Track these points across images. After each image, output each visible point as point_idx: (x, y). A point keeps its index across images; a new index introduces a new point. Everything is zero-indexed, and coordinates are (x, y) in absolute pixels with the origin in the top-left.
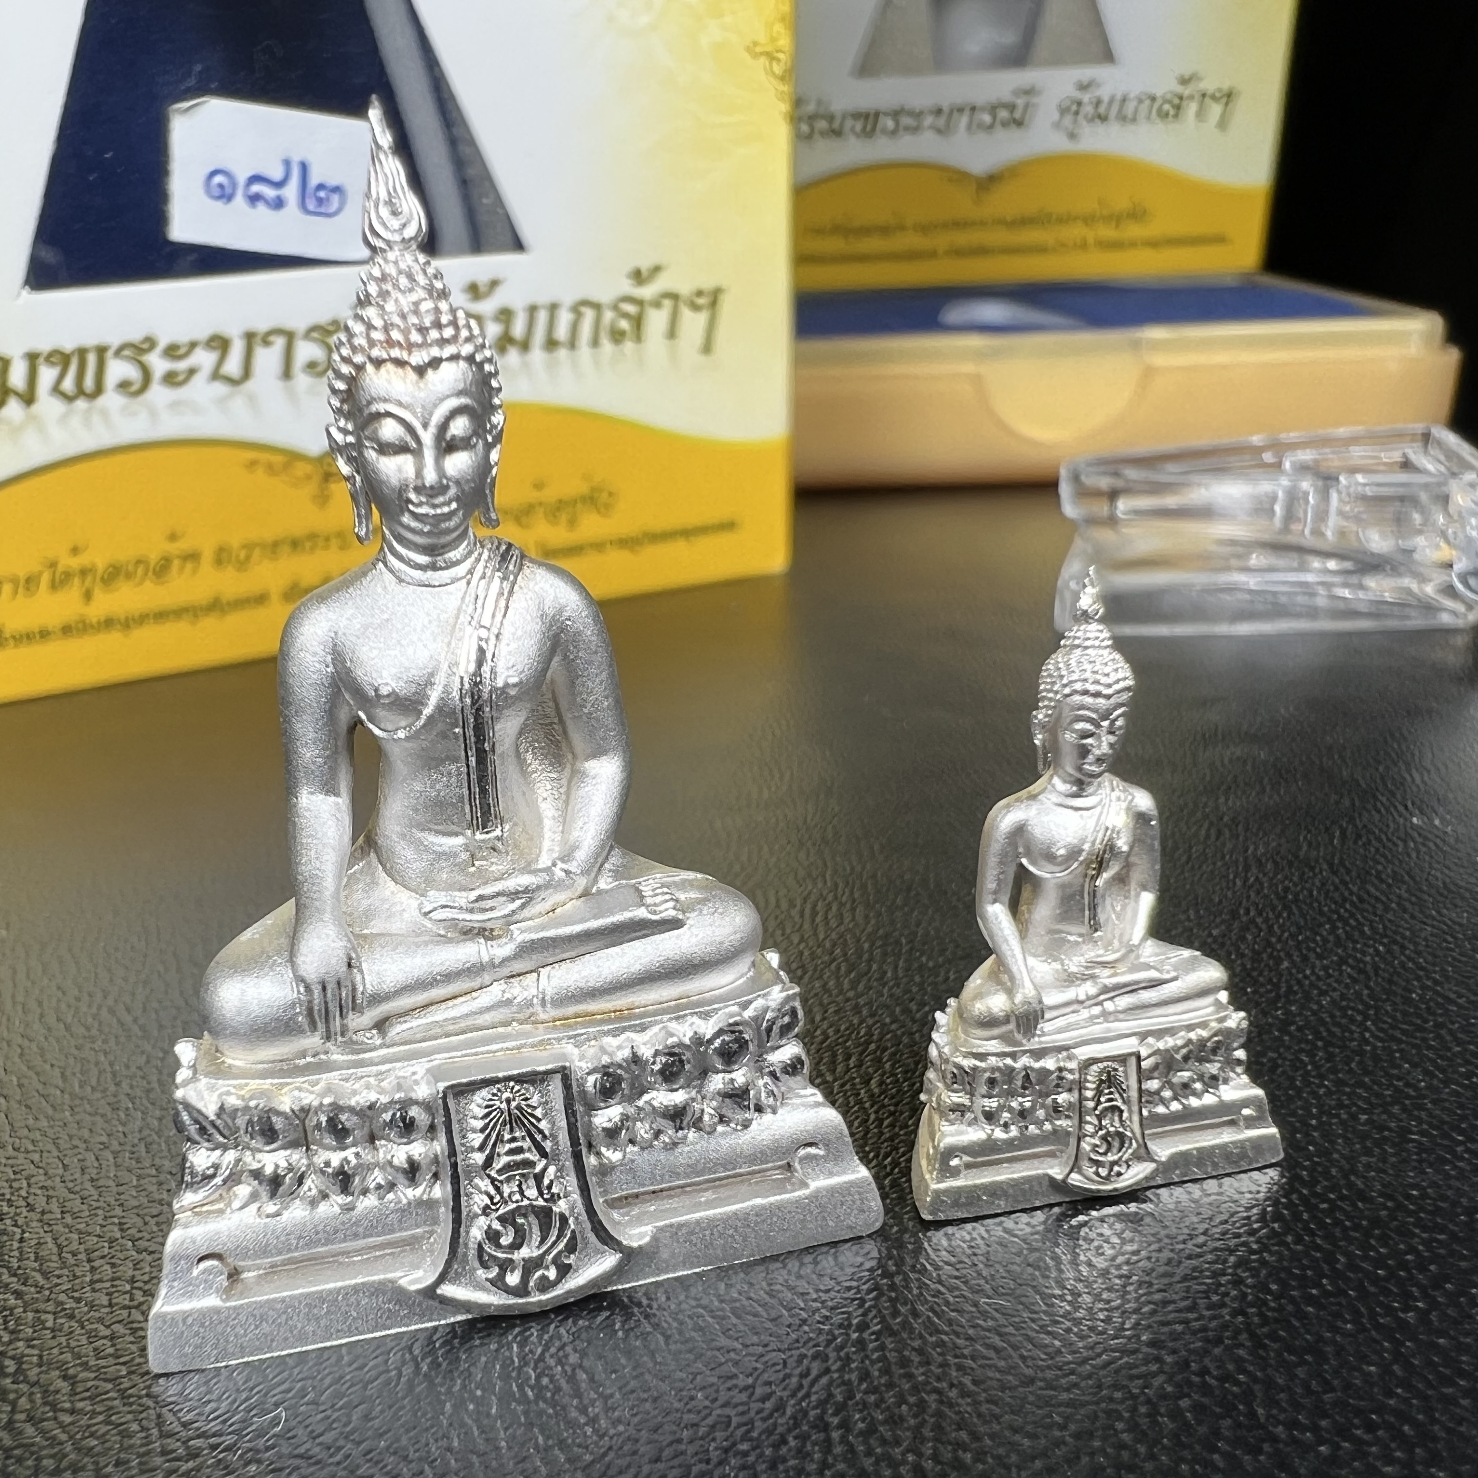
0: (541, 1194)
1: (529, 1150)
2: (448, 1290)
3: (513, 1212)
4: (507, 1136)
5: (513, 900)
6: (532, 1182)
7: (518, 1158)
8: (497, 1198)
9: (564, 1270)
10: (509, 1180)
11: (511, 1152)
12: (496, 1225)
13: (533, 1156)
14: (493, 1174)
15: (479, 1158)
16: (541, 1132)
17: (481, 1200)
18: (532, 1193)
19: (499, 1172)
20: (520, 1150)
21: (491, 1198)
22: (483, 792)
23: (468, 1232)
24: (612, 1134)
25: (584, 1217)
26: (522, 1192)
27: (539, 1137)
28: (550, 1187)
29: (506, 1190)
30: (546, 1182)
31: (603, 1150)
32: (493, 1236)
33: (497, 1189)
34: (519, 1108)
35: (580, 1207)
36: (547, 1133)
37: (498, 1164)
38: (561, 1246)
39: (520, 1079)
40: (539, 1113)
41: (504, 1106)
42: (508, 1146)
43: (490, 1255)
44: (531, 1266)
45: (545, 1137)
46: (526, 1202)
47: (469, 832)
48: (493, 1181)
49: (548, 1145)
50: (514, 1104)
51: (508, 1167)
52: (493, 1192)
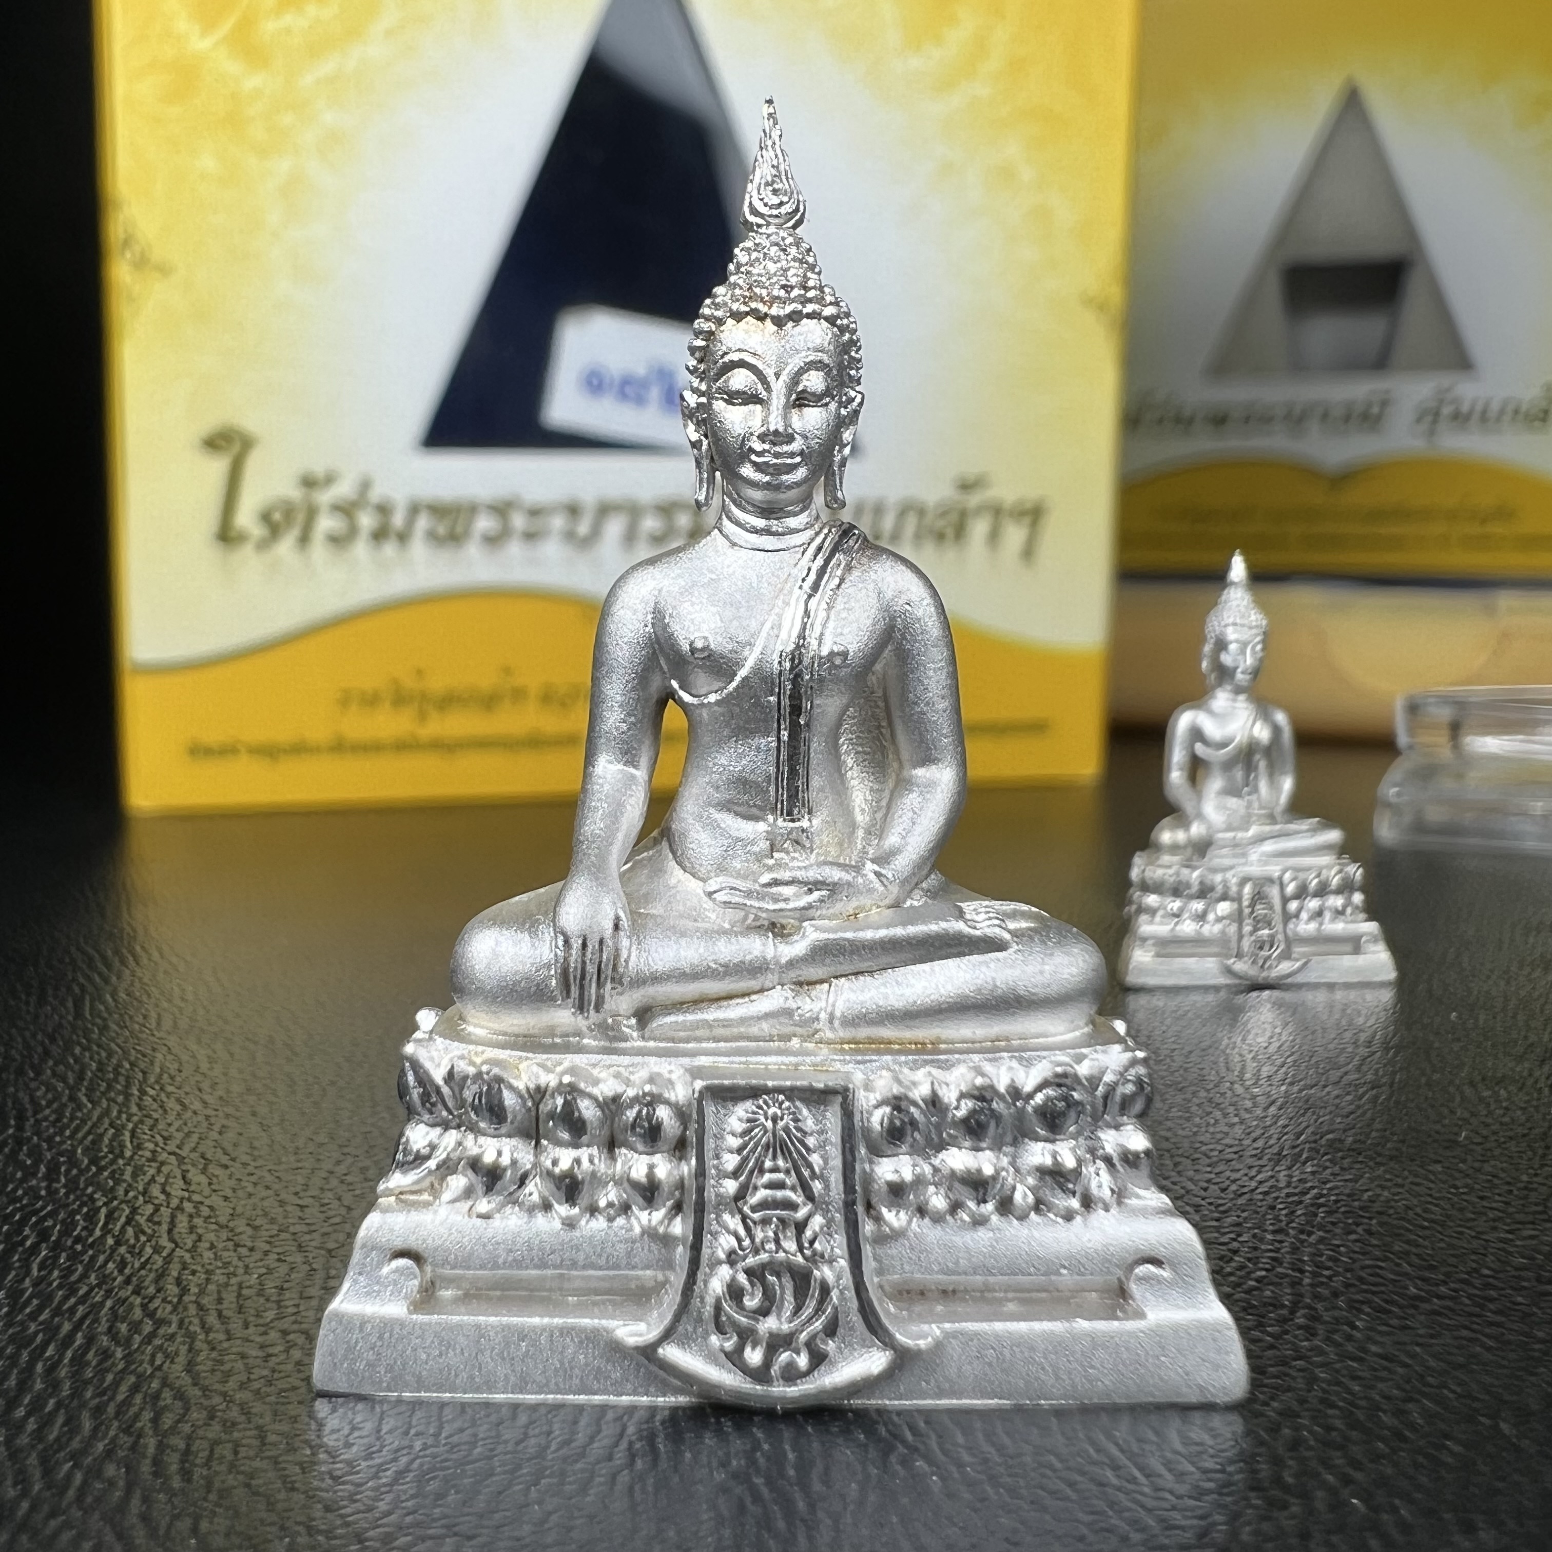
0: (801, 1248)
1: (793, 1189)
2: (672, 1353)
3: (764, 1266)
4: (768, 1164)
5: (810, 891)
6: (791, 1232)
7: (779, 1194)
8: (747, 1243)
9: (818, 1359)
10: (765, 1222)
11: (771, 1186)
12: (742, 1278)
13: (796, 1197)
14: (746, 1209)
15: (731, 1186)
16: (810, 1166)
17: (727, 1242)
18: (790, 1245)
19: (754, 1209)
20: (780, 1185)
21: (739, 1240)
22: (793, 772)
23: (706, 1283)
24: (897, 1191)
25: (851, 1294)
26: (777, 1241)
27: (806, 1173)
28: (812, 1243)
29: (759, 1235)
30: (808, 1233)
31: (884, 1211)
32: (735, 1293)
33: (748, 1229)
34: (786, 1130)
35: (847, 1280)
36: (817, 1169)
37: (754, 1200)
38: (818, 1325)
39: (791, 1093)
40: (811, 1141)
41: (769, 1124)
42: (767, 1177)
43: (729, 1317)
44: (777, 1343)
45: (814, 1175)
46: (781, 1255)
47: (771, 818)
48: (744, 1219)
49: (817, 1186)
50: (781, 1124)
51: (764, 1205)
52: (742, 1232)
